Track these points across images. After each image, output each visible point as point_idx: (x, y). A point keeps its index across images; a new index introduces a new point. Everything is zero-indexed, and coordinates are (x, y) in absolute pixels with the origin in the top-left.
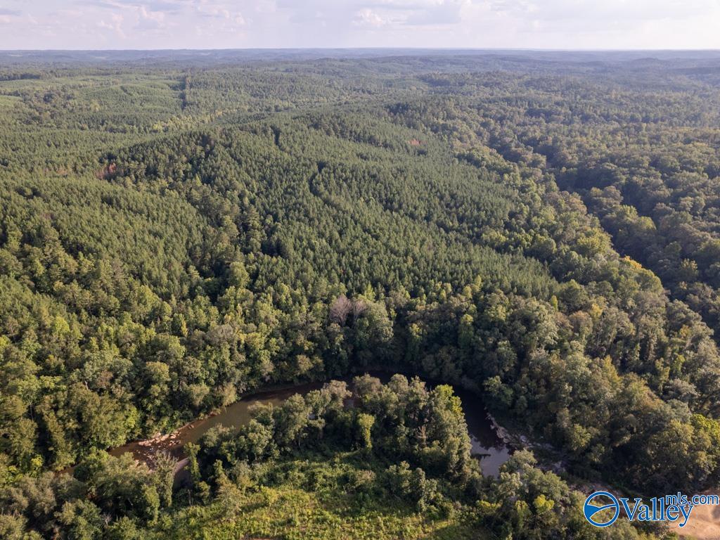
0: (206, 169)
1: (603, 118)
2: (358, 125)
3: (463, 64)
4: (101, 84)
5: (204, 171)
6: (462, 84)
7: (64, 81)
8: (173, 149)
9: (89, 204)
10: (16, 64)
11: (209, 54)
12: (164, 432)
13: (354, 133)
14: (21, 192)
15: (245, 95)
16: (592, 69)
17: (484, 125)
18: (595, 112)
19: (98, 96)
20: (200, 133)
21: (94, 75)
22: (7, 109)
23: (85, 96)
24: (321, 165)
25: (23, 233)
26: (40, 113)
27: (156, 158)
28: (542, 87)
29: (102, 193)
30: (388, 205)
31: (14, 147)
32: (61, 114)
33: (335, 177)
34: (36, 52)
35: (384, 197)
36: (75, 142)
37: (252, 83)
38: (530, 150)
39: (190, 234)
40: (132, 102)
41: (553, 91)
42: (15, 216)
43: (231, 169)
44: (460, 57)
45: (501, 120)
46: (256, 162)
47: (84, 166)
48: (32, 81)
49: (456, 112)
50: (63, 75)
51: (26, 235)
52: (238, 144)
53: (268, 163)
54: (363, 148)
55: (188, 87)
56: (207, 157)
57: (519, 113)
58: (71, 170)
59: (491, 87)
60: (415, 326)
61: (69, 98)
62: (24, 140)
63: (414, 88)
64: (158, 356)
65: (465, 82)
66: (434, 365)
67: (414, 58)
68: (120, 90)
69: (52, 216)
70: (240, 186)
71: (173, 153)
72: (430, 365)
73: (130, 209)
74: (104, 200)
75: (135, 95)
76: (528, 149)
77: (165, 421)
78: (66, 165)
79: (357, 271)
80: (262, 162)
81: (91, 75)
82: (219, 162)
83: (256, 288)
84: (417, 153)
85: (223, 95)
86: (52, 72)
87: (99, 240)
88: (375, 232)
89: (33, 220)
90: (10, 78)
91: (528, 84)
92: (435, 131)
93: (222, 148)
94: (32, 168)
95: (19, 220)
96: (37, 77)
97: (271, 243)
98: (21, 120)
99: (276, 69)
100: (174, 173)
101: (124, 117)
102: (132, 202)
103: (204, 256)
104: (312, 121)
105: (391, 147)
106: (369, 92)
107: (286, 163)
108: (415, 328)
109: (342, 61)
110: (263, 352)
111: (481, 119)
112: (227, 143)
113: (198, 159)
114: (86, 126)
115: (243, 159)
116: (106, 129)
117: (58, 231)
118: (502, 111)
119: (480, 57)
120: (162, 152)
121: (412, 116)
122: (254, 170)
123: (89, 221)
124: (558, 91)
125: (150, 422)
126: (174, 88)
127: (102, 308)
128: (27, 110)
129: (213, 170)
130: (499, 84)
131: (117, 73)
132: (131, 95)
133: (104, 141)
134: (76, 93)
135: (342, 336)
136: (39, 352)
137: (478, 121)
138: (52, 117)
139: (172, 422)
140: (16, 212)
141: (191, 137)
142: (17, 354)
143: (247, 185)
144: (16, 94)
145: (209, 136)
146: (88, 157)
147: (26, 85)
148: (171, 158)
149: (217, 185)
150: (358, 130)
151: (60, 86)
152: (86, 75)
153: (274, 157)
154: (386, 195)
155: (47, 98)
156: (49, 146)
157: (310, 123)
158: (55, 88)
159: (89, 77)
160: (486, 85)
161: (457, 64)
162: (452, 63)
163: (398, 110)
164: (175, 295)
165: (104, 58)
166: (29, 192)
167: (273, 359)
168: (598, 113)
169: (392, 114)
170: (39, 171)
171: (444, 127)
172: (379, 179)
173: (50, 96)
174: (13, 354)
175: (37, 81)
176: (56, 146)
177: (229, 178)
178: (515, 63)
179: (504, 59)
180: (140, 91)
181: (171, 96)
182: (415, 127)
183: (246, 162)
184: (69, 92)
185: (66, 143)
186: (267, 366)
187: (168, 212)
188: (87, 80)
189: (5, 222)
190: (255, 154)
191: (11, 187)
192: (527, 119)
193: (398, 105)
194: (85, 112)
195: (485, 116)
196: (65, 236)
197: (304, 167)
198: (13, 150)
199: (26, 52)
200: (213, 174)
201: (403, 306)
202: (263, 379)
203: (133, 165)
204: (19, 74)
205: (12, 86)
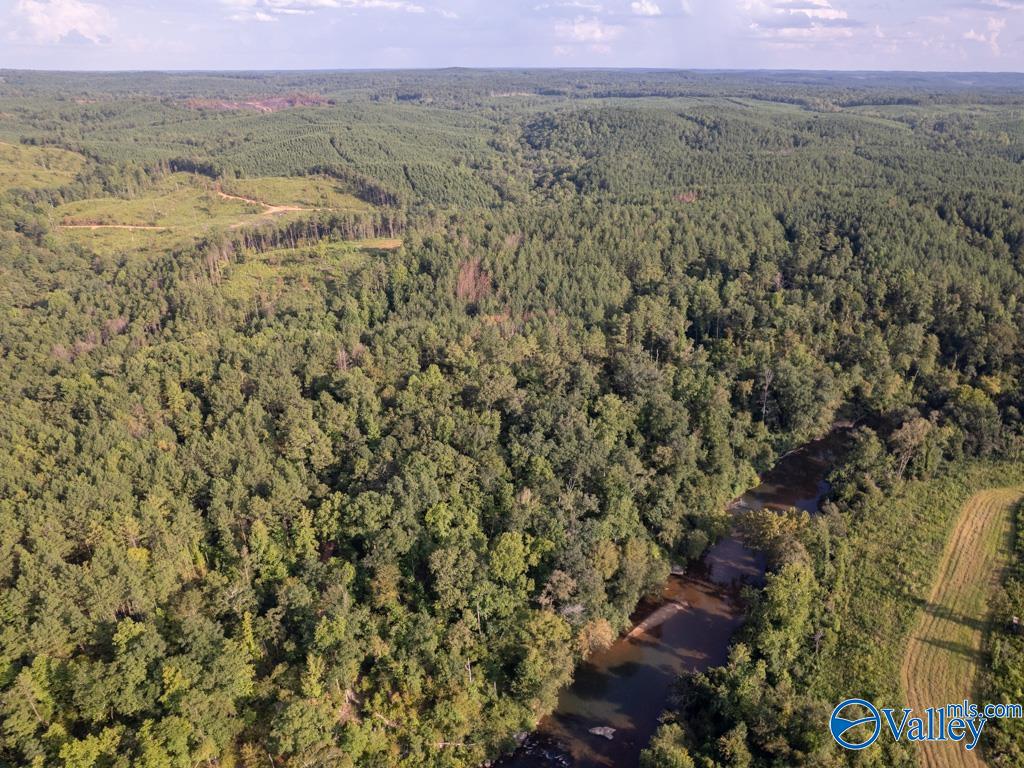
7: (949, 109)
19: (1007, 127)
23: (987, 127)
48: (910, 107)
50: (944, 102)
90: (885, 103)
96: (916, 103)
131: (1016, 103)
134: (976, 123)
147: (909, 111)
151: (948, 114)
152: (973, 103)
155: (939, 127)
165: (970, 83)
173: (941, 124)
175: (916, 107)
184: (965, 121)
188: (975, 109)
199: (869, 73)
204: (897, 98)
205: (894, 111)
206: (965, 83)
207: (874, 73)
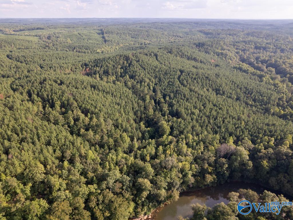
0: (130, 72)
1: (291, 50)
2: (188, 52)
3: (213, 25)
4: (68, 32)
5: (129, 73)
6: (219, 34)
7: (53, 31)
8: (114, 62)
9: (86, 88)
10: (32, 24)
11: (105, 20)
12: (145, 214)
13: (186, 56)
14: (56, 82)
15: (128, 38)
16: (270, 27)
17: (237, 53)
18: (287, 47)
19: (69, 37)
20: (124, 55)
21: (64, 28)
22: (35, 42)
23: (64, 37)
24: (182, 72)
25: (61, 102)
26: (49, 44)
27: (107, 66)
28: (255, 36)
29: (90, 83)
30: (217, 91)
31: (43, 59)
32: (57, 44)
33: (190, 78)
34: (38, 19)
35: (214, 88)
36: (67, 57)
37: (131, 32)
38: (265, 65)
39: (133, 105)
40: (83, 39)
41: (261, 38)
42: (56, 94)
43: (141, 72)
44: (210, 22)
45: (244, 50)
46: (151, 69)
47: (76, 68)
48: (41, 30)
49: (225, 47)
50: (52, 28)
51: (62, 104)
52: (142, 60)
53: (157, 70)
54: (193, 63)
55: (105, 33)
56: (129, 66)
57: (251, 48)
58: (70, 70)
59: (232, 36)
60: (265, 162)
61: (58, 38)
62: (47, 56)
63: (198, 35)
64: (143, 175)
65: (220, 34)
66: (276, 183)
67: (192, 22)
68: (78, 34)
69: (72, 94)
70: (147, 80)
71: (114, 64)
72: (274, 183)
73: (104, 91)
74: (92, 86)
75: (84, 37)
76: (263, 65)
77: (146, 208)
78: (68, 68)
79: (219, 127)
80: (154, 69)
81: (63, 28)
82: (135, 69)
83: (174, 135)
84: (215, 66)
85: (120, 37)
86: (48, 27)
87: (96, 107)
88: (219, 106)
89: (65, 96)
90: (32, 29)
91: (248, 34)
92: (218, 55)
93: (135, 62)
94: (55, 69)
95: (58, 96)
96: (43, 29)
97: (174, 111)
98: (42, 47)
99: (136, 27)
100: (116, 73)
101: (83, 46)
102: (104, 88)
103: (141, 115)
104: (168, 50)
105: (204, 62)
106: (180, 37)
107: (165, 70)
108: (265, 163)
109: (162, 23)
110: (189, 172)
111: (236, 51)
112: (137, 60)
113: (125, 67)
114: (68, 50)
115: (146, 68)
116: (76, 51)
117: (77, 102)
118: (244, 47)
119: (218, 22)
120: (109, 63)
121: (207, 48)
122: (151, 73)
123: (89, 97)
124: (263, 37)
125: (139, 210)
126: (99, 34)
127: (106, 145)
128: (43, 43)
129: (133, 72)
130: (235, 34)
131: (73, 27)
132: (83, 36)
133: (78, 57)
134: (60, 35)
135: (227, 165)
136: (83, 169)
137: (234, 51)
138: (53, 45)
139: (149, 210)
140: (57, 92)
141: (120, 56)
142: (74, 171)
143: (150, 80)
144: (36, 36)
145: (129, 56)
146: (76, 64)
147: (40, 32)
148: (114, 66)
149: (137, 80)
150: (189, 55)
151: (52, 32)
152: (61, 28)
153: (159, 67)
154: (215, 87)
155: (49, 38)
156: (57, 59)
157: (167, 51)
158: (51, 33)
159: (62, 29)
160: (230, 35)
161: (210, 25)
162: (208, 25)
163: (200, 45)
164: (136, 137)
165: (64, 21)
166: (59, 82)
167: (193, 175)
168: (288, 48)
169: (198, 47)
170: (58, 71)
171: (222, 54)
172: (210, 79)
173: (50, 37)
174: (72, 171)
175: (43, 31)
176: (60, 59)
177: (141, 76)
178: (235, 25)
179: (229, 23)
180: (86, 35)
181: (99, 37)
182: (209, 53)
183: (147, 69)
184: (57, 35)
185: (63, 57)
186: (191, 180)
187: (120, 93)
188: (62, 30)
189: (52, 97)
190: (151, 65)
191: (52, 80)
192: (255, 51)
193: (199, 43)
194: (66, 44)
195: (237, 49)
196: (80, 105)
197: (174, 72)
198: (43, 61)
199: (34, 19)
200: (134, 74)
201: (251, 149)
202: (188, 186)
203: (98, 69)
204: (36, 28)
205: (34, 33)
206: (63, 21)
207: (36, 19)
